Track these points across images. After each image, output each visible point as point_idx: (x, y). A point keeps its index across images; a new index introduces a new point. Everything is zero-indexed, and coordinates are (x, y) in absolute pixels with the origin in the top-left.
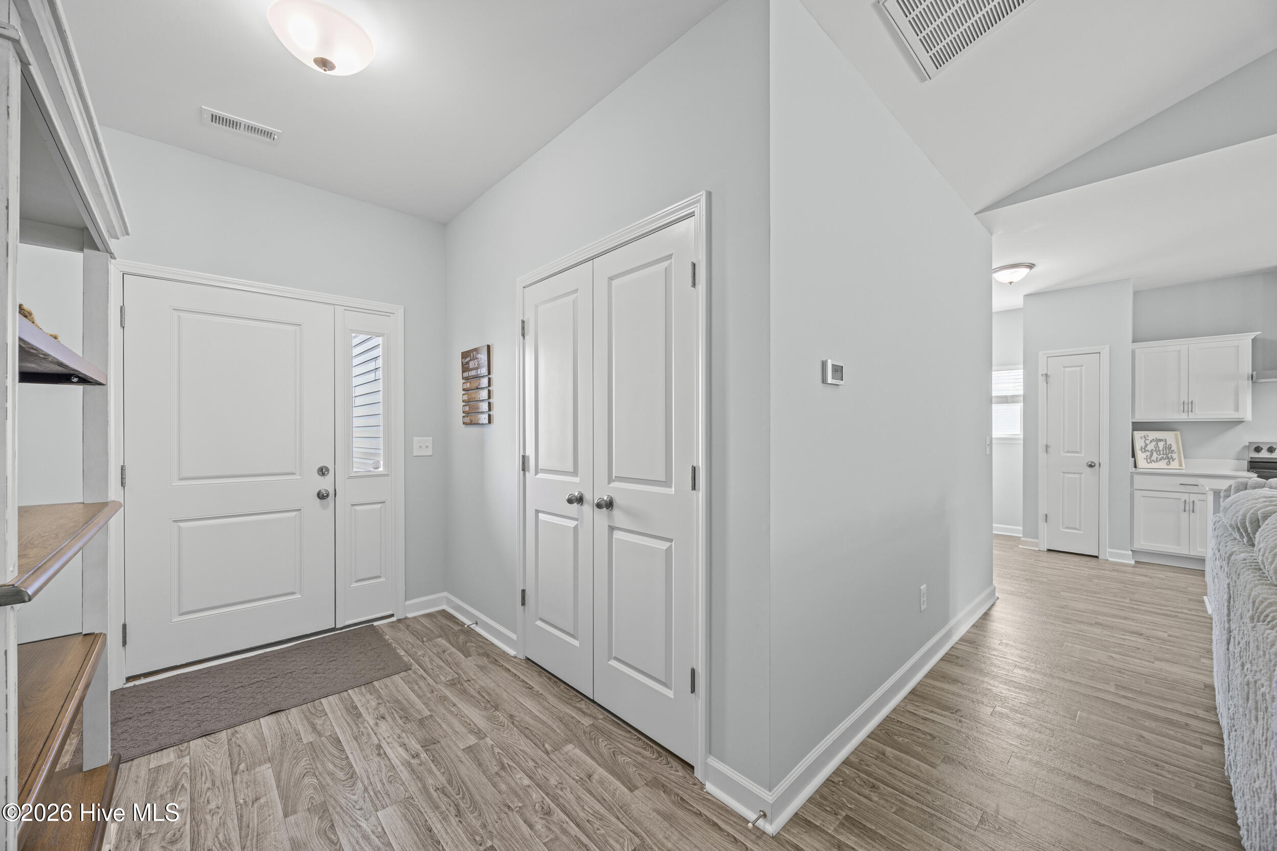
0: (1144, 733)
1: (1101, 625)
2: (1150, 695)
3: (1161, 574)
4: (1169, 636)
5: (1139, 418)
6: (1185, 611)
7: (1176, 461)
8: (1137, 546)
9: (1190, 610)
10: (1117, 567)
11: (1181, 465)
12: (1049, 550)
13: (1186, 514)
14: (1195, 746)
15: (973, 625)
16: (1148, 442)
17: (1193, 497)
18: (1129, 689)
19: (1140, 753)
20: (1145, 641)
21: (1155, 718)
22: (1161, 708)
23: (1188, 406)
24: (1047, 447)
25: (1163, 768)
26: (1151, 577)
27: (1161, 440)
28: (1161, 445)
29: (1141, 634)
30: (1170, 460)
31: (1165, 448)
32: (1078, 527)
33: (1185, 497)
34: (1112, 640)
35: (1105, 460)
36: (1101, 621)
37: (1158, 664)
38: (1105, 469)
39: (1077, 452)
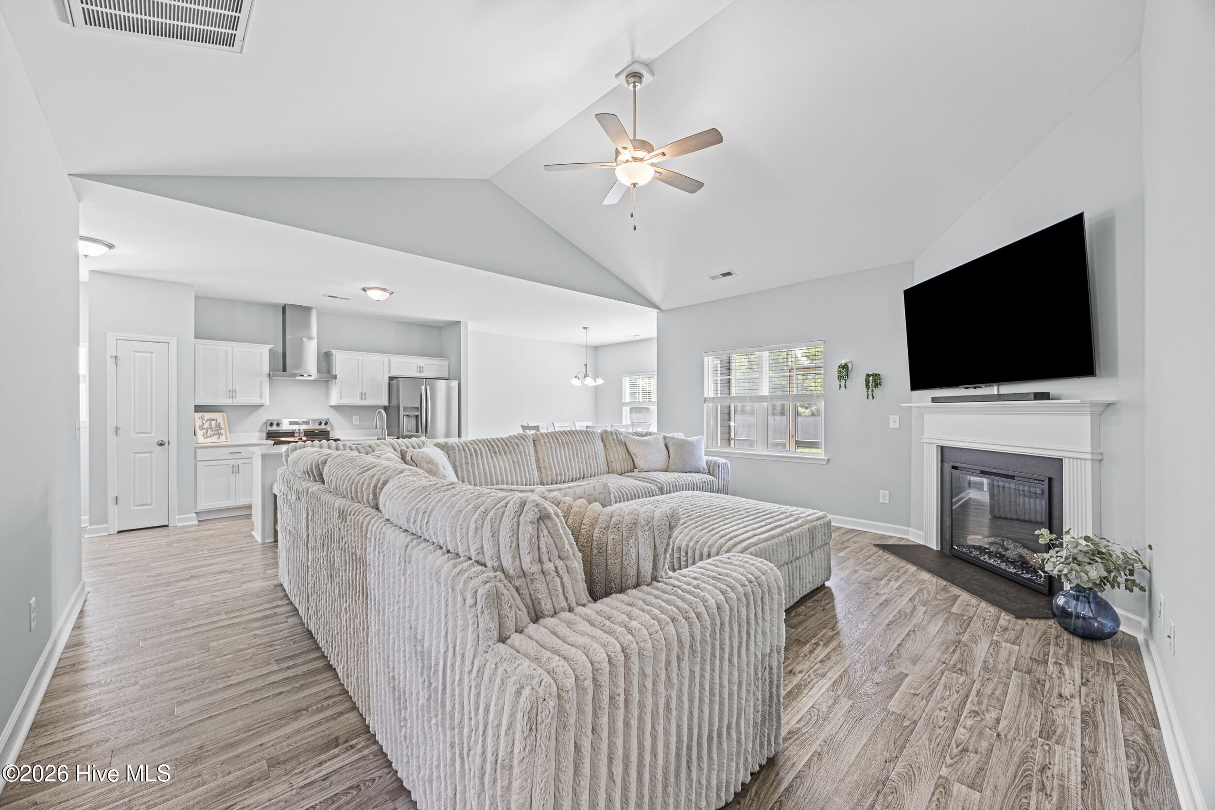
0: (256, 632)
1: (196, 576)
2: (249, 607)
3: (220, 525)
4: (243, 565)
5: (200, 402)
6: (245, 545)
7: (224, 436)
8: (200, 508)
9: (248, 543)
10: (186, 530)
11: (227, 439)
12: (120, 532)
13: (233, 476)
14: (284, 622)
15: (73, 628)
16: (204, 421)
17: (238, 462)
18: (234, 611)
19: (259, 645)
20: (231, 575)
21: (258, 620)
22: (258, 612)
23: (232, 393)
24: (117, 429)
25: (274, 645)
26: (214, 530)
27: (214, 420)
28: (213, 423)
29: (226, 571)
30: (219, 435)
31: (216, 426)
32: (149, 503)
33: (232, 462)
34: (208, 584)
35: (173, 439)
36: (194, 574)
37: (245, 586)
38: (173, 446)
39: (147, 433)
